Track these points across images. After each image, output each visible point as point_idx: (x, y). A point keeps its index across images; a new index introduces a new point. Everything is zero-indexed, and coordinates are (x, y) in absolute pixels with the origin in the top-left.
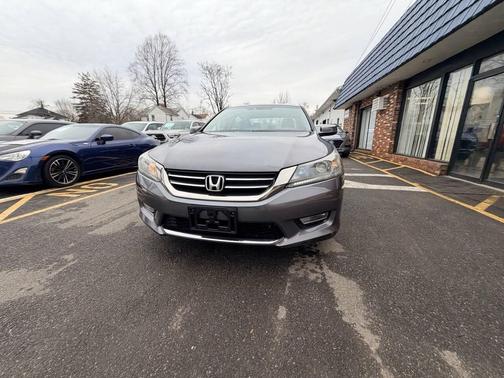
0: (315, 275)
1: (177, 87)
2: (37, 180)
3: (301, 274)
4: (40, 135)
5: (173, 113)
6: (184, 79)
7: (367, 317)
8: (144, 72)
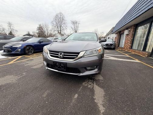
0: (91, 86)
1: (64, 28)
2: (23, 53)
3: (86, 85)
4: (25, 41)
5: (62, 35)
6: (66, 25)
7: (103, 101)
8: (55, 23)
